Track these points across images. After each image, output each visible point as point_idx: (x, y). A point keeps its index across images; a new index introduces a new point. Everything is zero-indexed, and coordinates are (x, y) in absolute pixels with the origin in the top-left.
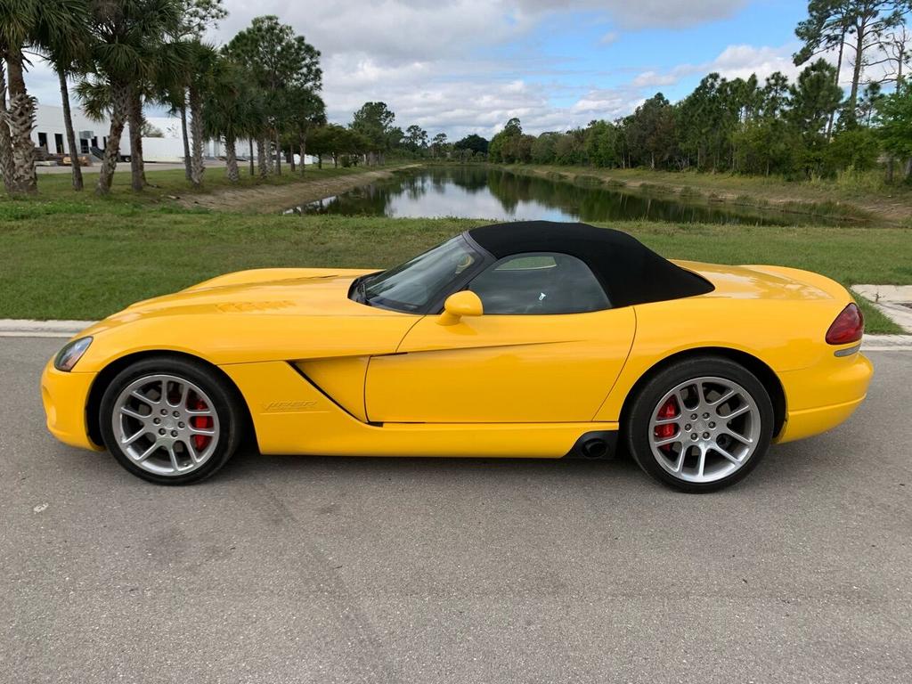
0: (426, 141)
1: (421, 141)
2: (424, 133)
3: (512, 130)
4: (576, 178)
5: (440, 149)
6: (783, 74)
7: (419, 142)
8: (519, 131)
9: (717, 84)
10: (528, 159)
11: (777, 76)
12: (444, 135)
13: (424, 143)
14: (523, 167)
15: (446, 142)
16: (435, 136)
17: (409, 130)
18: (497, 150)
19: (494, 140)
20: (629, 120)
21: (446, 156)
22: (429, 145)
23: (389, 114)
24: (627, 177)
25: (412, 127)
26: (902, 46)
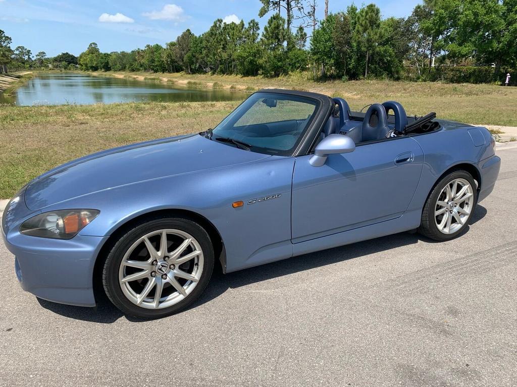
0: (30, 57)
1: (27, 56)
2: (29, 51)
3: (93, 50)
4: (145, 79)
5: (42, 62)
6: (256, 21)
7: (26, 58)
8: (97, 51)
9: (222, 25)
10: (107, 68)
11: (253, 21)
12: (44, 53)
13: (29, 58)
14: (105, 73)
15: (46, 57)
16: (37, 53)
17: (17, 49)
18: (85, 62)
19: (81, 57)
20: (172, 45)
21: (48, 66)
22: (33, 59)
23: (7, 38)
24: (176, 78)
25: (19, 47)
26: (314, 8)
